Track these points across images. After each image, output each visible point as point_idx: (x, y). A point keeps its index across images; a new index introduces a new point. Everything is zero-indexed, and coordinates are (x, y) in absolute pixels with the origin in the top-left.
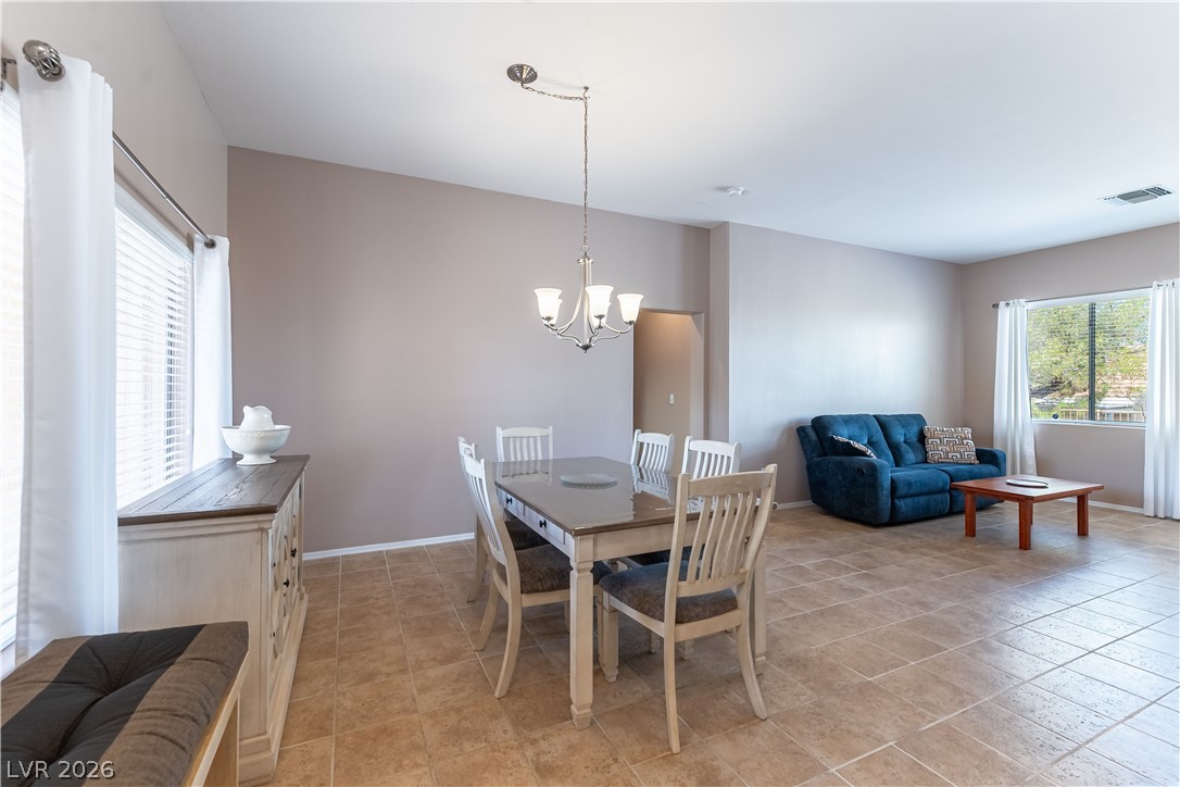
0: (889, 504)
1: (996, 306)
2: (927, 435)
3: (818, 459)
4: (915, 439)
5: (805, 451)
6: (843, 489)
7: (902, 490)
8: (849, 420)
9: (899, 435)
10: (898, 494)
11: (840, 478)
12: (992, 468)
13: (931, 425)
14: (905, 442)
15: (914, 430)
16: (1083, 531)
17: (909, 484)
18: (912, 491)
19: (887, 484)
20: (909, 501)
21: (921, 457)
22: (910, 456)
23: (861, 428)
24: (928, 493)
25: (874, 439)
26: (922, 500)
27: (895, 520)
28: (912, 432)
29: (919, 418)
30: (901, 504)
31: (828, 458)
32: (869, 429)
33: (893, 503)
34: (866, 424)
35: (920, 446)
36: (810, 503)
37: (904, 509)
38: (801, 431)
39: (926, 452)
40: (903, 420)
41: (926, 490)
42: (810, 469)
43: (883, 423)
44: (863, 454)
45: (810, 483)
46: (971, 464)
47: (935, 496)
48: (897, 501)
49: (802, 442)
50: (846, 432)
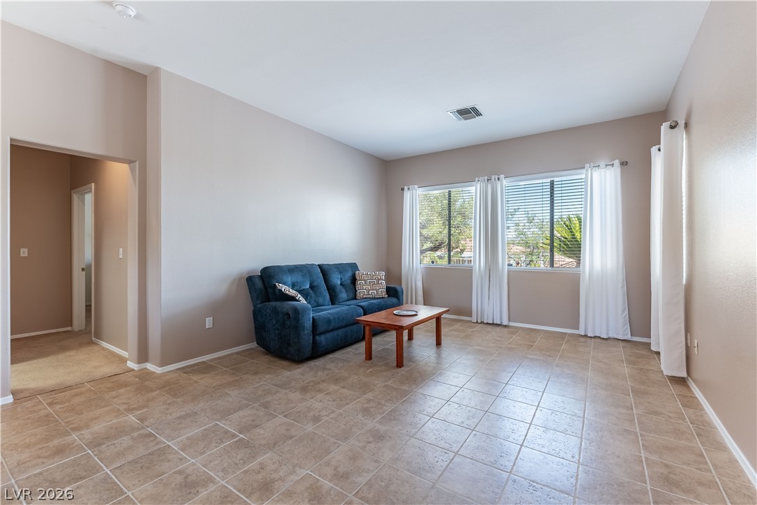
0: (311, 341)
1: (403, 189)
2: (358, 278)
3: (261, 305)
4: (349, 281)
5: (252, 298)
6: (277, 332)
7: (322, 328)
8: (292, 270)
9: (336, 280)
10: (318, 332)
11: (274, 322)
12: (394, 300)
13: (362, 271)
14: (341, 284)
15: (349, 274)
16: (439, 343)
17: (329, 321)
18: (331, 327)
19: (308, 324)
20: (329, 335)
21: (351, 295)
22: (343, 295)
23: (303, 276)
24: (346, 326)
25: (315, 284)
26: (341, 332)
27: (317, 352)
28: (347, 277)
29: (354, 267)
30: (322, 339)
31: (271, 303)
32: (311, 276)
33: (314, 339)
34: (309, 272)
35: (352, 287)
36: (254, 345)
37: (324, 343)
38: (250, 280)
39: (356, 291)
40: (340, 268)
41: (343, 325)
42: (256, 313)
43: (324, 270)
44: (293, 299)
45: (255, 327)
46: (383, 298)
47: (351, 327)
48: (318, 338)
49: (250, 289)
50: (290, 279)
